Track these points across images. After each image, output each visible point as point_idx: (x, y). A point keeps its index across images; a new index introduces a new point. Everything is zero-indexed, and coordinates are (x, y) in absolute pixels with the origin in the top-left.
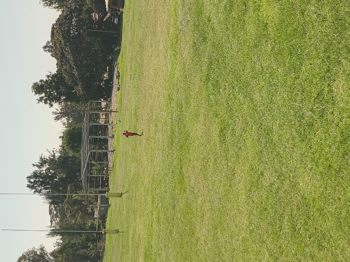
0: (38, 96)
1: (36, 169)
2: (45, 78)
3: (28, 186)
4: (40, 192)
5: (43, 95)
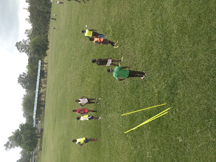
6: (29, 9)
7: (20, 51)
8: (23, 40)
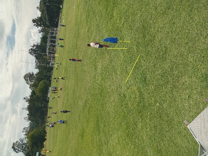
0: (34, 24)
1: (32, 47)
2: (37, 18)
3: (29, 53)
4: (33, 55)
5: (35, 23)
6: (28, 108)
7: (17, 152)
8: (20, 139)
